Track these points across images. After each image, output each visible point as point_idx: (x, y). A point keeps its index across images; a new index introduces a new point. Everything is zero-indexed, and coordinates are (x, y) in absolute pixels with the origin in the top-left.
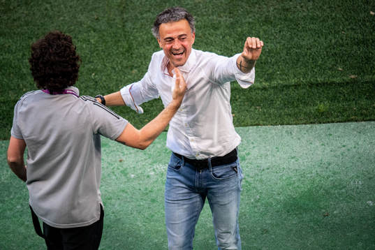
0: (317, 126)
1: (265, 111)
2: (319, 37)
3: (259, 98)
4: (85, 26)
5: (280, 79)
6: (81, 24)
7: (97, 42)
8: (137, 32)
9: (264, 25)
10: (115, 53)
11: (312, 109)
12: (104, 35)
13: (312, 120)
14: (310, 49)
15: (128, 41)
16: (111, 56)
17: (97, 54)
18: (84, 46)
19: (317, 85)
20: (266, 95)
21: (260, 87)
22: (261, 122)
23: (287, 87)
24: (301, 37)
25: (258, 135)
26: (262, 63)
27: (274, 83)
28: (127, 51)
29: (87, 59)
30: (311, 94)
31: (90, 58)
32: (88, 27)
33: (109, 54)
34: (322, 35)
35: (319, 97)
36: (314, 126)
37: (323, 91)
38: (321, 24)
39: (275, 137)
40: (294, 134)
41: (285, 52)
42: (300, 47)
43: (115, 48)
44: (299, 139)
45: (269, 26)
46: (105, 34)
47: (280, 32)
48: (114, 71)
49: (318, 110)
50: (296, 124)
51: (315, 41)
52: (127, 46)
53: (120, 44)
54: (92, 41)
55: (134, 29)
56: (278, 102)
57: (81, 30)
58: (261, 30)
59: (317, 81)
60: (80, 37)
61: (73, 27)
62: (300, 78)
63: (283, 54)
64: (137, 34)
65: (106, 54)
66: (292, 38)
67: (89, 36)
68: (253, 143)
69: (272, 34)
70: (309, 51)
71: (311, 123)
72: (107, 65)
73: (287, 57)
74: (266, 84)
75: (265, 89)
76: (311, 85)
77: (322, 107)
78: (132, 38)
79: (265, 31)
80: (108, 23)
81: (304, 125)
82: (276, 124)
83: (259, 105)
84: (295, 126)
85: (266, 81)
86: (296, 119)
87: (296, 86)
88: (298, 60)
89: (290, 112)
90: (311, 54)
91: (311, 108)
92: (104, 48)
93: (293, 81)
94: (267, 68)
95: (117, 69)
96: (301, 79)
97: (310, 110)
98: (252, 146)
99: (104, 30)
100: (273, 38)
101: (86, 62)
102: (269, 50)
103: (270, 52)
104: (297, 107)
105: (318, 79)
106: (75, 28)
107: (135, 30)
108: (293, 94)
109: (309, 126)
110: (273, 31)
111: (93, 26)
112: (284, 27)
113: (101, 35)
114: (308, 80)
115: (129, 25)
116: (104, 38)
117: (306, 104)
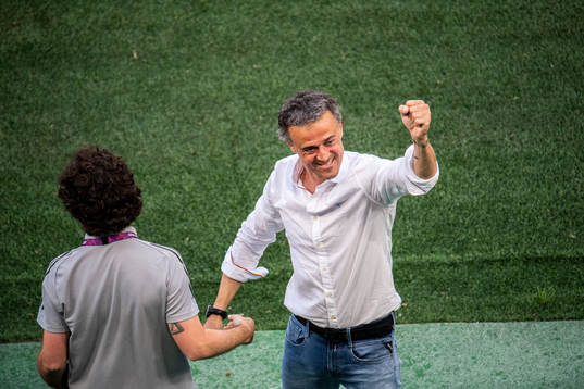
0: (537, 325)
1: (455, 299)
2: (538, 186)
3: (445, 278)
4: (176, 165)
5: (478, 250)
6: (169, 161)
7: (193, 189)
8: (255, 174)
9: (452, 166)
10: (221, 206)
11: (529, 298)
12: (204, 179)
13: (528, 316)
14: (525, 204)
15: (241, 187)
16: (215, 211)
17: (193, 208)
18: (174, 195)
19: (536, 260)
20: (456, 274)
21: (446, 261)
22: (449, 317)
23: (490, 262)
24: (510, 185)
25: (444, 337)
26: (449, 224)
27: (469, 256)
28: (240, 204)
29: (178, 215)
30: (526, 274)
31: (182, 214)
32: (180, 167)
33: (212, 208)
34: (543, 182)
35: (540, 279)
36: (532, 324)
37: (546, 270)
38: (542, 166)
39: (471, 341)
40: (500, 336)
41: (485, 207)
42: (509, 201)
43: (221, 198)
44: (508, 344)
45: (461, 167)
46: (207, 176)
47: (477, 176)
48: (219, 234)
49: (538, 300)
50: (503, 321)
51: (533, 192)
52: (240, 196)
53: (229, 193)
54: (186, 188)
55: (251, 169)
56: (475, 286)
57: (169, 170)
58: (448, 174)
59: (536, 254)
60: (167, 181)
61: (156, 167)
62: (509, 249)
63: (483, 212)
64: (256, 178)
65: (207, 207)
66: (496, 187)
67: (181, 180)
68: (435, 350)
69: (465, 181)
70: (523, 208)
71: (528, 320)
72: (209, 224)
73: (489, 216)
74: (455, 257)
75: (453, 264)
76: (527, 260)
77: (544, 295)
78: (247, 183)
79: (454, 176)
80: (212, 161)
81: (516, 323)
82: (471, 320)
83: (445, 290)
84: (501, 324)
85: (456, 252)
86: (503, 312)
87: (504, 261)
88: (506, 221)
89: (494, 302)
90: (526, 212)
91: (528, 296)
92: (203, 198)
93: (498, 254)
94: (458, 233)
95: (224, 232)
96: (512, 250)
97: (526, 299)
98: (433, 354)
99: (205, 172)
100: (467, 185)
101: (177, 220)
102: (461, 205)
103: (461, 207)
104: (505, 293)
105: (538, 251)
106: (159, 169)
107: (253, 172)
108: (499, 273)
109: (523, 324)
110: (467, 175)
111: (187, 165)
112: (484, 169)
113: (200, 179)
114: (522, 252)
115: (243, 163)
116: (205, 183)
117: (519, 290)
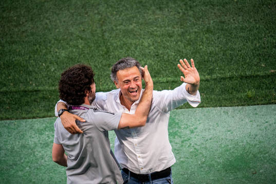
0: (247, 108)
1: (208, 96)
2: (247, 42)
3: (203, 87)
4: (75, 36)
5: (218, 73)
6: (72, 34)
7: (83, 47)
8: (113, 39)
9: (206, 33)
10: (97, 55)
11: (243, 95)
12: (89, 42)
13: (242, 104)
14: (241, 51)
15: (106, 46)
16: (94, 58)
17: (84, 56)
18: (74, 50)
19: (246, 77)
20: (209, 85)
21: (204, 79)
22: (205, 105)
23: (224, 79)
24: (233, 42)
25: (203, 114)
26: (205, 61)
27: (214, 76)
28: (106, 54)
29: (76, 59)
30: (242, 84)
31: (78, 59)
32: (77, 37)
33: (92, 56)
34: (249, 40)
35: (248, 86)
36: (244, 107)
37: (251, 82)
38: (248, 33)
39: (216, 116)
40: (229, 114)
41: (222, 53)
42: (233, 49)
43: (97, 51)
44: (233, 117)
45: (210, 35)
46: (90, 41)
47: (218, 38)
48: (96, 68)
49: (247, 96)
50: (231, 106)
51: (244, 45)
52: (106, 50)
53: (100, 48)
54: (80, 47)
55: (110, 37)
56: (217, 90)
57: (72, 38)
58: (204, 37)
59: (246, 74)
60: (71, 43)
61: (66, 37)
62: (233, 72)
63: (221, 55)
64: (113, 41)
65: (90, 56)
66: (227, 43)
67: (77, 43)
68: (199, 120)
69: (212, 41)
70: (240, 53)
71: (242, 105)
72: (91, 64)
73: (224, 57)
74: (208, 77)
75: (207, 80)
76: (242, 77)
77: (250, 93)
78: (109, 44)
79: (207, 38)
80: (92, 33)
81: (237, 107)
82: (216, 106)
83: (203, 93)
84: (230, 107)
85: (209, 74)
86: (231, 102)
87: (231, 78)
88: (232, 59)
89: (226, 98)
90: (241, 55)
91: (242, 95)
92: (88, 51)
93: (228, 75)
94: (209, 65)
95: (98, 67)
96: (234, 73)
97: (241, 96)
98: (198, 123)
99: (89, 39)
100: (213, 43)
101: (76, 62)
102: (211, 52)
103: (210, 53)
104: (232, 93)
105: (247, 73)
106: (67, 37)
107: (112, 38)
108: (229, 84)
109: (240, 107)
110: (213, 38)
111: (80, 35)
112: (221, 35)
113: (86, 42)
114: (239, 73)
115: (107, 34)
116: (89, 44)
117: (238, 91)
